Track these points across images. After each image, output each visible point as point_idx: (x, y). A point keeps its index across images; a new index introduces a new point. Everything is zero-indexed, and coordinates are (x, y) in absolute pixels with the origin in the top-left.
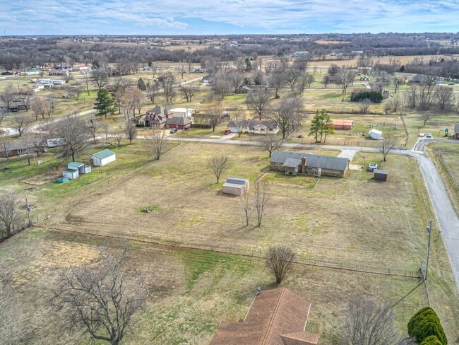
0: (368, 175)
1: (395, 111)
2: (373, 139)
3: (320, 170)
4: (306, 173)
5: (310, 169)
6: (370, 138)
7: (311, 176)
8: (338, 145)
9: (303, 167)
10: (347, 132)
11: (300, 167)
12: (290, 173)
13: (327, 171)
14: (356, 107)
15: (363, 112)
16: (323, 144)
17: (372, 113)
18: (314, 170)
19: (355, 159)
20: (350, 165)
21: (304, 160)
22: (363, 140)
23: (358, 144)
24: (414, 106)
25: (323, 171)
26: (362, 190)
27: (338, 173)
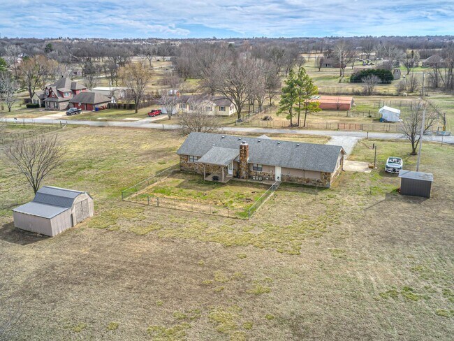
0: (384, 181)
1: (412, 91)
2: (386, 122)
3: (278, 173)
4: (250, 177)
5: (257, 169)
6: (381, 120)
7: (257, 185)
8: (326, 129)
9: (244, 165)
10: (345, 113)
11: (237, 164)
12: (216, 178)
13: (294, 175)
14: (359, 88)
15: (367, 93)
16: (301, 128)
17: (380, 94)
18: (265, 171)
19: (355, 151)
20: (345, 162)
21: (243, 150)
22: (370, 122)
23: (362, 128)
24: (437, 86)
25: (286, 174)
26: (375, 221)
27: (317, 177)
